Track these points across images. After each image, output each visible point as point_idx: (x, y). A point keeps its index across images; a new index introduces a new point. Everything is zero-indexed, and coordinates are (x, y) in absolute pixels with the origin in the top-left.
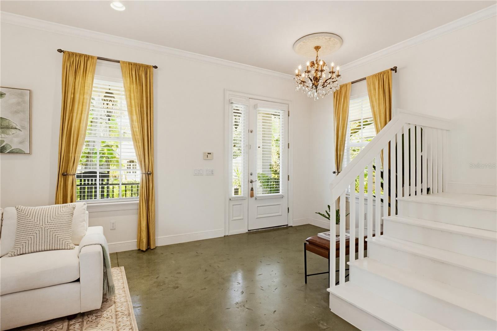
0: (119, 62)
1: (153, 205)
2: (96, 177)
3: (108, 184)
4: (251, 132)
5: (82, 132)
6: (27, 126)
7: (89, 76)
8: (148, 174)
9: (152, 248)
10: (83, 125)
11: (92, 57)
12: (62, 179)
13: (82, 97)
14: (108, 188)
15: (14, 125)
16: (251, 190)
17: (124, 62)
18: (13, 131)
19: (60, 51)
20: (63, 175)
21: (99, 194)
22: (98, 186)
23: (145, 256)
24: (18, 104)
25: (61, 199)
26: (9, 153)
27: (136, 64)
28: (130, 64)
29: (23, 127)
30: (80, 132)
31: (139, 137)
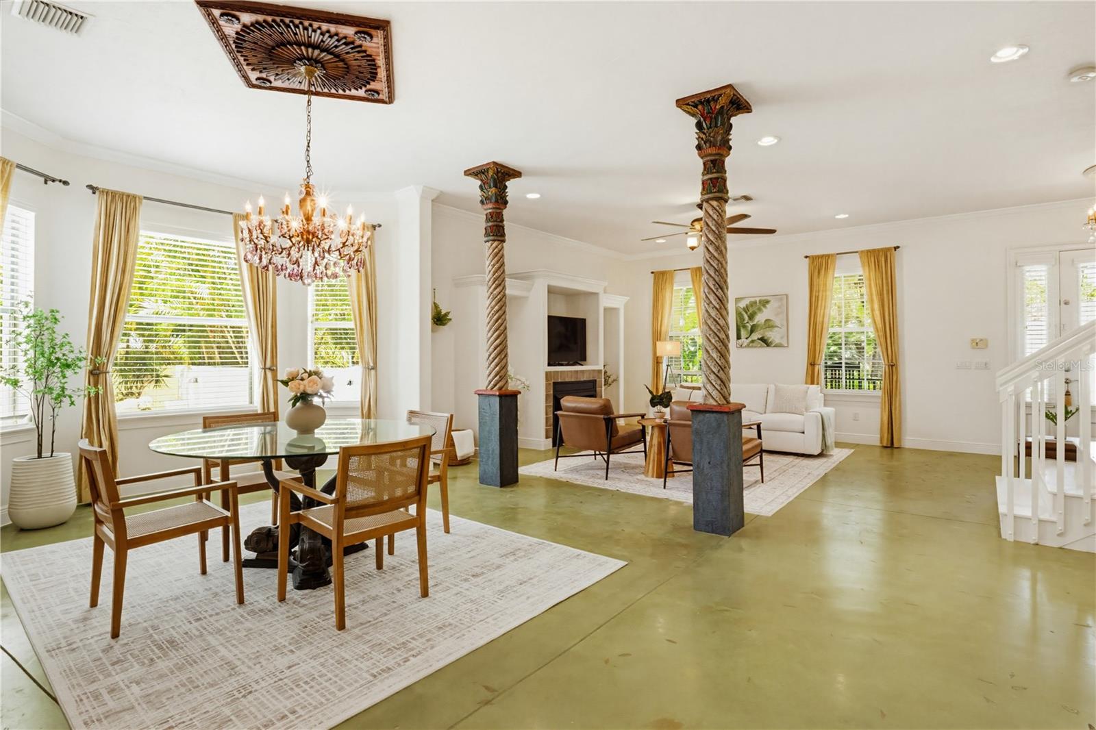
0: (857, 252)
1: (898, 399)
2: (841, 367)
3: (853, 378)
4: (1066, 303)
5: (825, 326)
6: (785, 323)
7: (830, 272)
8: (892, 366)
9: (895, 446)
10: (826, 319)
11: (832, 255)
12: (810, 367)
13: (824, 294)
14: (853, 382)
15: (777, 324)
16: (1066, 395)
17: (862, 252)
18: (776, 329)
19: (806, 257)
20: (811, 364)
21: (844, 386)
22: (844, 378)
23: (889, 450)
24: (780, 307)
25: (809, 381)
26: (774, 346)
27: (874, 251)
28: (868, 251)
29: (782, 325)
30: (824, 325)
31: (880, 325)
